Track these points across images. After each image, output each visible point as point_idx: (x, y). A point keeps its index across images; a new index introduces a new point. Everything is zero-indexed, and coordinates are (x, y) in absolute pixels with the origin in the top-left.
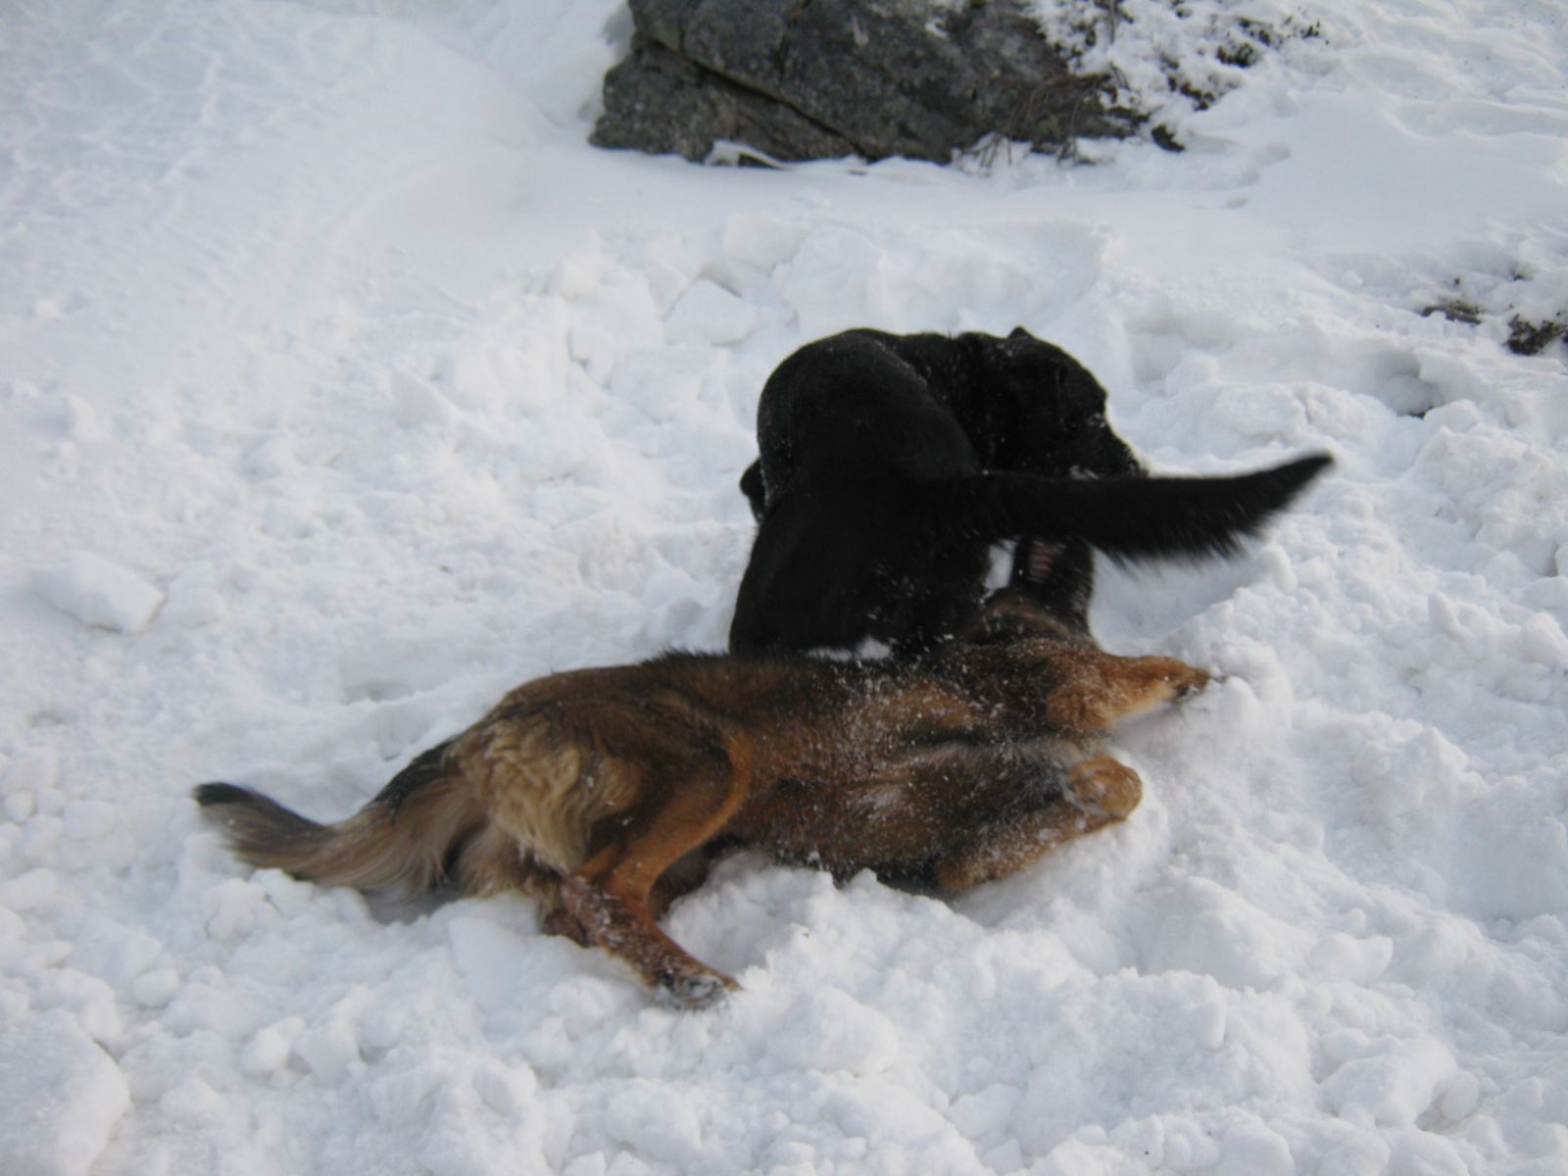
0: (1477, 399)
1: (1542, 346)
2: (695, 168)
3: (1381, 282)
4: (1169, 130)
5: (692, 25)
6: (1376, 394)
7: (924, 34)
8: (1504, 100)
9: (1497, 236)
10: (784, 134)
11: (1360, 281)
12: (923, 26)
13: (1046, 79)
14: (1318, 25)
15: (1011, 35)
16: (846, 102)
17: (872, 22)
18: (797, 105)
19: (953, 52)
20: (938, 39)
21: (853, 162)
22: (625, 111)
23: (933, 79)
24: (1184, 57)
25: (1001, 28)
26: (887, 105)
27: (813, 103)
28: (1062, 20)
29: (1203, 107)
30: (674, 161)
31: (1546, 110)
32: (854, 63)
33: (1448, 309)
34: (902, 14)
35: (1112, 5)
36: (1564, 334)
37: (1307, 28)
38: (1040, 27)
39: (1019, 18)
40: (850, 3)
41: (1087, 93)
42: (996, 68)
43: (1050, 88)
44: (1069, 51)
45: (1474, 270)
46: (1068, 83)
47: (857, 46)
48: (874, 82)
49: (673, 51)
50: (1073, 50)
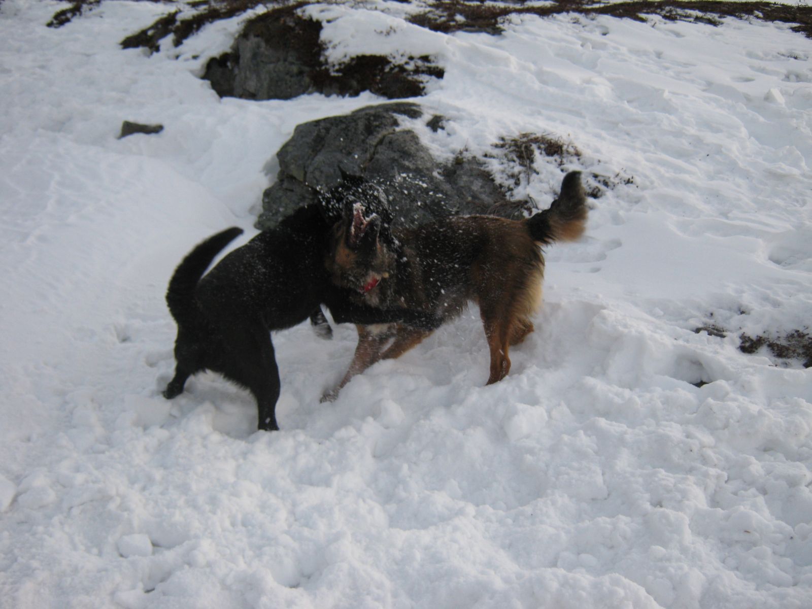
0: (727, 379)
1: (757, 349)
3: (673, 314)
5: (311, 169)
7: (432, 177)
8: (727, 218)
9: (730, 290)
11: (662, 313)
12: (432, 174)
13: (495, 202)
14: (632, 178)
15: (477, 180)
17: (405, 170)
19: (447, 187)
20: (439, 179)
22: (274, 211)
23: (437, 201)
25: (471, 175)
28: (503, 172)
31: (750, 224)
32: (395, 192)
33: (708, 329)
34: (421, 167)
35: (528, 165)
36: (768, 343)
37: (627, 179)
38: (491, 175)
39: (481, 170)
40: (394, 160)
41: (516, 210)
42: (470, 196)
43: (497, 207)
44: (506, 188)
45: (720, 308)
46: (506, 205)
47: (397, 183)
48: (406, 201)
49: (300, 181)
50: (508, 188)
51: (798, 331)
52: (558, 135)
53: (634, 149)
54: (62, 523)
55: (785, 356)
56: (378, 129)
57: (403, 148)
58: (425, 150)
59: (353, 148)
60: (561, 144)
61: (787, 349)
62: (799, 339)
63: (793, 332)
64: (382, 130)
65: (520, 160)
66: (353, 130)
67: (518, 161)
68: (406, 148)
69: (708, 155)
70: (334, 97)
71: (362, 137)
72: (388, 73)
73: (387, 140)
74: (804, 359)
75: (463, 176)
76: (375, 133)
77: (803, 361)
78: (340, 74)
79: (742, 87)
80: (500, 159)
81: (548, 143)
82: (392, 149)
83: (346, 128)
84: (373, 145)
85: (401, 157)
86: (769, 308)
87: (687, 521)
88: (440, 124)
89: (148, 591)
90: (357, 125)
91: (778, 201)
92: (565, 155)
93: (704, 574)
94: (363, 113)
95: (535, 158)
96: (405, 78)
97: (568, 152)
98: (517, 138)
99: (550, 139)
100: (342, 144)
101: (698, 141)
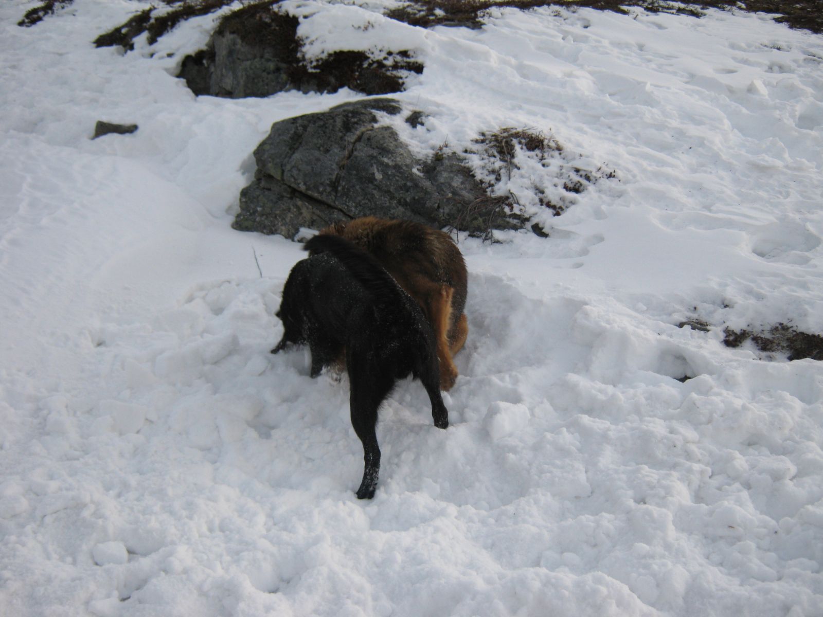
0: (712, 374)
1: (741, 343)
2: (289, 241)
3: (656, 308)
4: (540, 226)
5: (288, 167)
7: (412, 174)
8: (710, 211)
9: (714, 284)
11: (645, 308)
12: (411, 170)
13: (476, 199)
14: (614, 172)
15: (457, 175)
16: (371, 209)
17: (384, 168)
18: (344, 210)
19: (427, 184)
20: (419, 176)
22: (251, 211)
23: (416, 198)
24: (547, 187)
25: (452, 171)
26: (392, 211)
27: (353, 209)
28: (483, 167)
29: (558, 214)
30: (278, 238)
31: (733, 217)
32: (375, 189)
33: (692, 323)
34: (400, 163)
35: (509, 160)
36: (752, 336)
37: (609, 173)
38: (472, 171)
39: (461, 166)
40: (372, 157)
41: (498, 206)
42: (450, 193)
43: (478, 203)
44: (487, 184)
45: (703, 302)
46: (487, 201)
47: (376, 180)
48: (386, 199)
49: (278, 180)
50: (489, 183)
51: (782, 324)
52: (539, 130)
53: (616, 142)
54: (35, 533)
55: (769, 350)
56: (356, 125)
57: (382, 145)
58: (404, 146)
59: (331, 145)
60: (542, 138)
61: (772, 342)
62: (783, 332)
63: (778, 325)
64: (360, 127)
65: (500, 156)
66: (331, 127)
67: (498, 156)
68: (385, 145)
69: (691, 148)
70: (312, 93)
71: (340, 134)
72: (367, 68)
73: (365, 137)
74: (788, 352)
75: (443, 173)
76: (353, 130)
77: (788, 354)
78: (318, 71)
79: (725, 79)
80: (480, 155)
81: (528, 138)
82: (371, 145)
83: (324, 125)
84: (351, 142)
85: (380, 153)
86: (752, 301)
87: (671, 517)
88: (419, 120)
89: (124, 600)
90: (335, 121)
91: (762, 193)
92: (546, 149)
93: (688, 571)
94: (341, 110)
95: (516, 152)
96: (384, 74)
97: (549, 147)
98: (498, 133)
99: (530, 133)
100: (320, 141)
101: (680, 134)
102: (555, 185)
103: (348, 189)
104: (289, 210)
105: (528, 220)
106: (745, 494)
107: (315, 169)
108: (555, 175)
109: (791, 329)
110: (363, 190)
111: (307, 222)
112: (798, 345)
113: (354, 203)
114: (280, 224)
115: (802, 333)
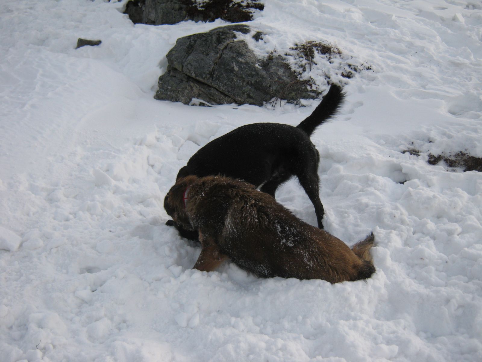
0: (419, 179)
1: (438, 162)
2: (186, 106)
3: (390, 143)
5: (186, 64)
6: (390, 177)
7: (255, 67)
8: (425, 89)
9: (424, 129)
10: (213, 97)
11: (384, 143)
12: (255, 65)
13: (291, 81)
14: (371, 66)
15: (281, 68)
16: (232, 88)
17: (240, 64)
18: (217, 88)
19: (264, 73)
20: (259, 69)
21: (234, 105)
22: (165, 89)
23: (257, 81)
24: (331, 75)
25: (278, 66)
26: (244, 88)
27: (222, 87)
28: (296, 64)
30: (180, 104)
31: (437, 92)
32: (234, 76)
33: (410, 151)
34: (248, 62)
35: (310, 60)
36: (444, 159)
37: (368, 67)
38: (289, 66)
39: (283, 63)
40: (233, 58)
41: (303, 85)
42: (276, 78)
43: (292, 84)
44: (298, 73)
45: (418, 140)
46: (298, 82)
47: (235, 71)
48: (240, 81)
49: (180, 71)
50: (299, 73)
51: (462, 152)
52: (329, 42)
53: (373, 49)
55: (453, 166)
56: (224, 40)
57: (238, 51)
58: (251, 52)
59: (210, 51)
60: (330, 47)
61: (455, 162)
62: (462, 156)
63: (459, 153)
64: (226, 41)
65: (306, 57)
66: (210, 41)
67: (304, 57)
69: (416, 53)
70: (200, 22)
71: (215, 45)
72: (231, 7)
73: (229, 46)
74: (464, 168)
75: (273, 67)
76: (222, 43)
77: (464, 169)
78: (204, 9)
79: (440, 13)
80: (294, 57)
81: (322, 47)
82: (232, 51)
83: (206, 40)
84: (221, 49)
85: (237, 56)
86: (445, 139)
87: (389, 253)
88: (260, 37)
89: (93, 291)
90: (212, 38)
91: (455, 79)
92: (332, 53)
94: (216, 31)
95: (315, 55)
96: (241, 10)
97: (334, 52)
98: (305, 44)
99: (323, 44)
100: (204, 49)
101: (411, 45)
102: (337, 74)
103: (219, 76)
104: (186, 88)
105: (320, 93)
106: (431, 242)
107: (200, 65)
108: (336, 68)
109: (466, 155)
110: (227, 76)
111: (196, 95)
112: (470, 163)
113: (223, 84)
114: (181, 96)
115: (473, 157)
